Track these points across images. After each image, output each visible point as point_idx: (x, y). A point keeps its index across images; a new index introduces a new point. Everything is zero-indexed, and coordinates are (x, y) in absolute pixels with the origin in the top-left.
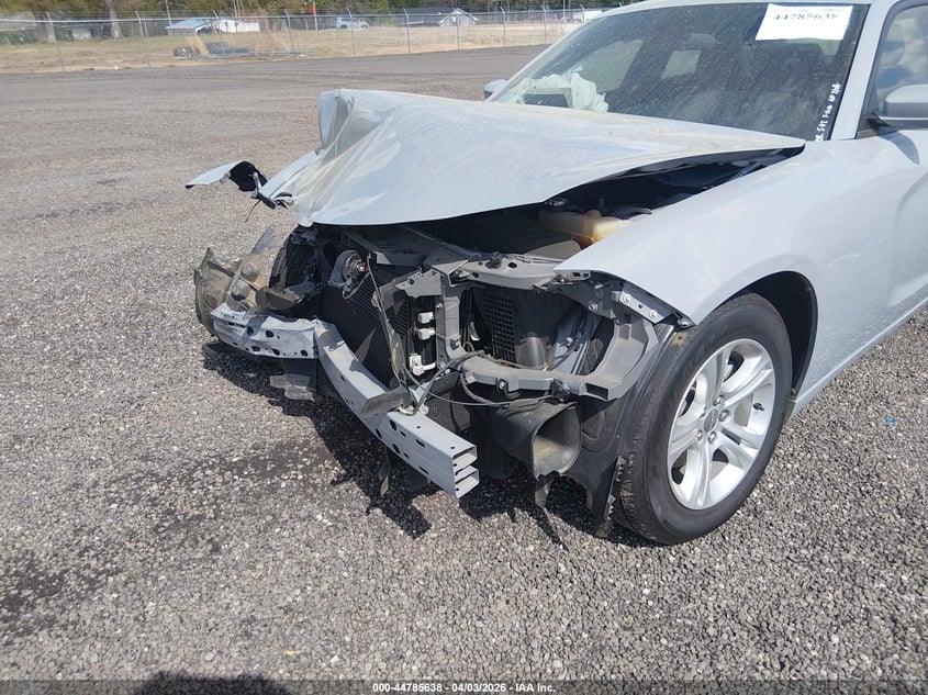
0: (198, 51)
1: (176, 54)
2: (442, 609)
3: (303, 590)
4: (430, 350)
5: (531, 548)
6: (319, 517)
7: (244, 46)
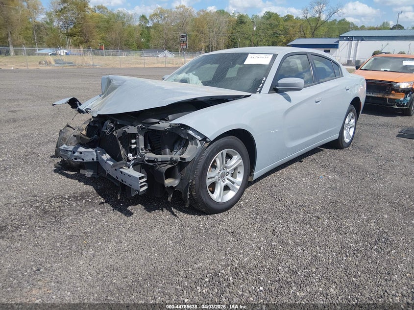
0: (50, 63)
1: (40, 63)
2: (136, 231)
3: (90, 228)
4: (134, 151)
5: (168, 217)
6: (96, 211)
7: (71, 61)
